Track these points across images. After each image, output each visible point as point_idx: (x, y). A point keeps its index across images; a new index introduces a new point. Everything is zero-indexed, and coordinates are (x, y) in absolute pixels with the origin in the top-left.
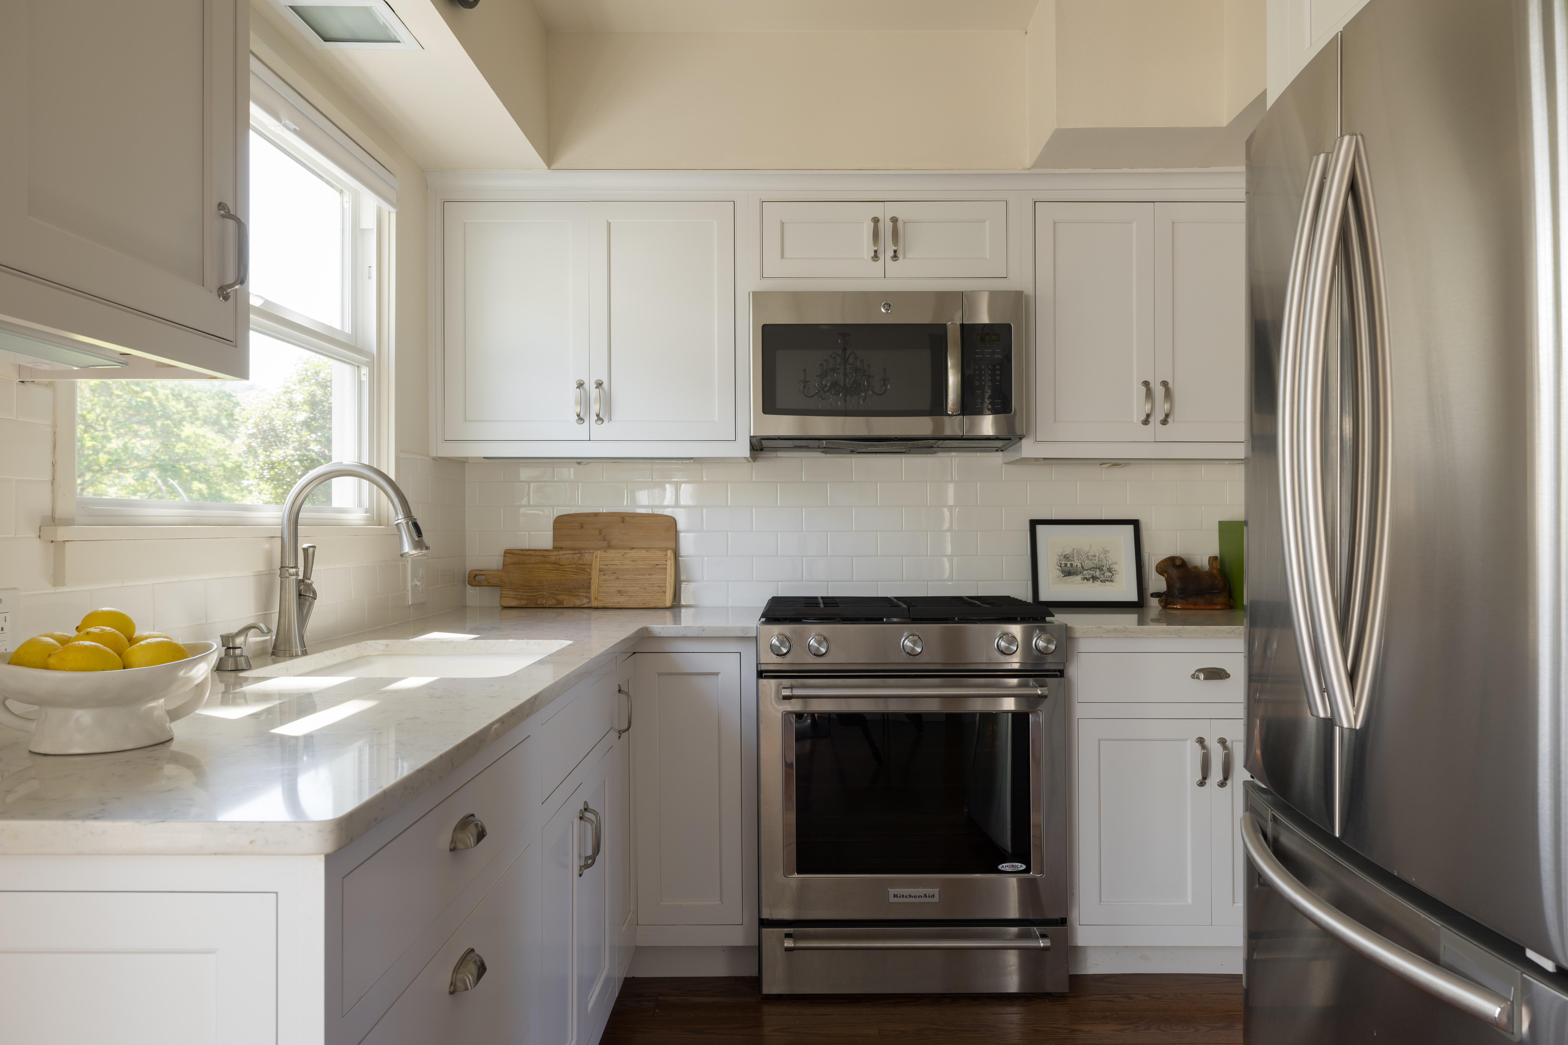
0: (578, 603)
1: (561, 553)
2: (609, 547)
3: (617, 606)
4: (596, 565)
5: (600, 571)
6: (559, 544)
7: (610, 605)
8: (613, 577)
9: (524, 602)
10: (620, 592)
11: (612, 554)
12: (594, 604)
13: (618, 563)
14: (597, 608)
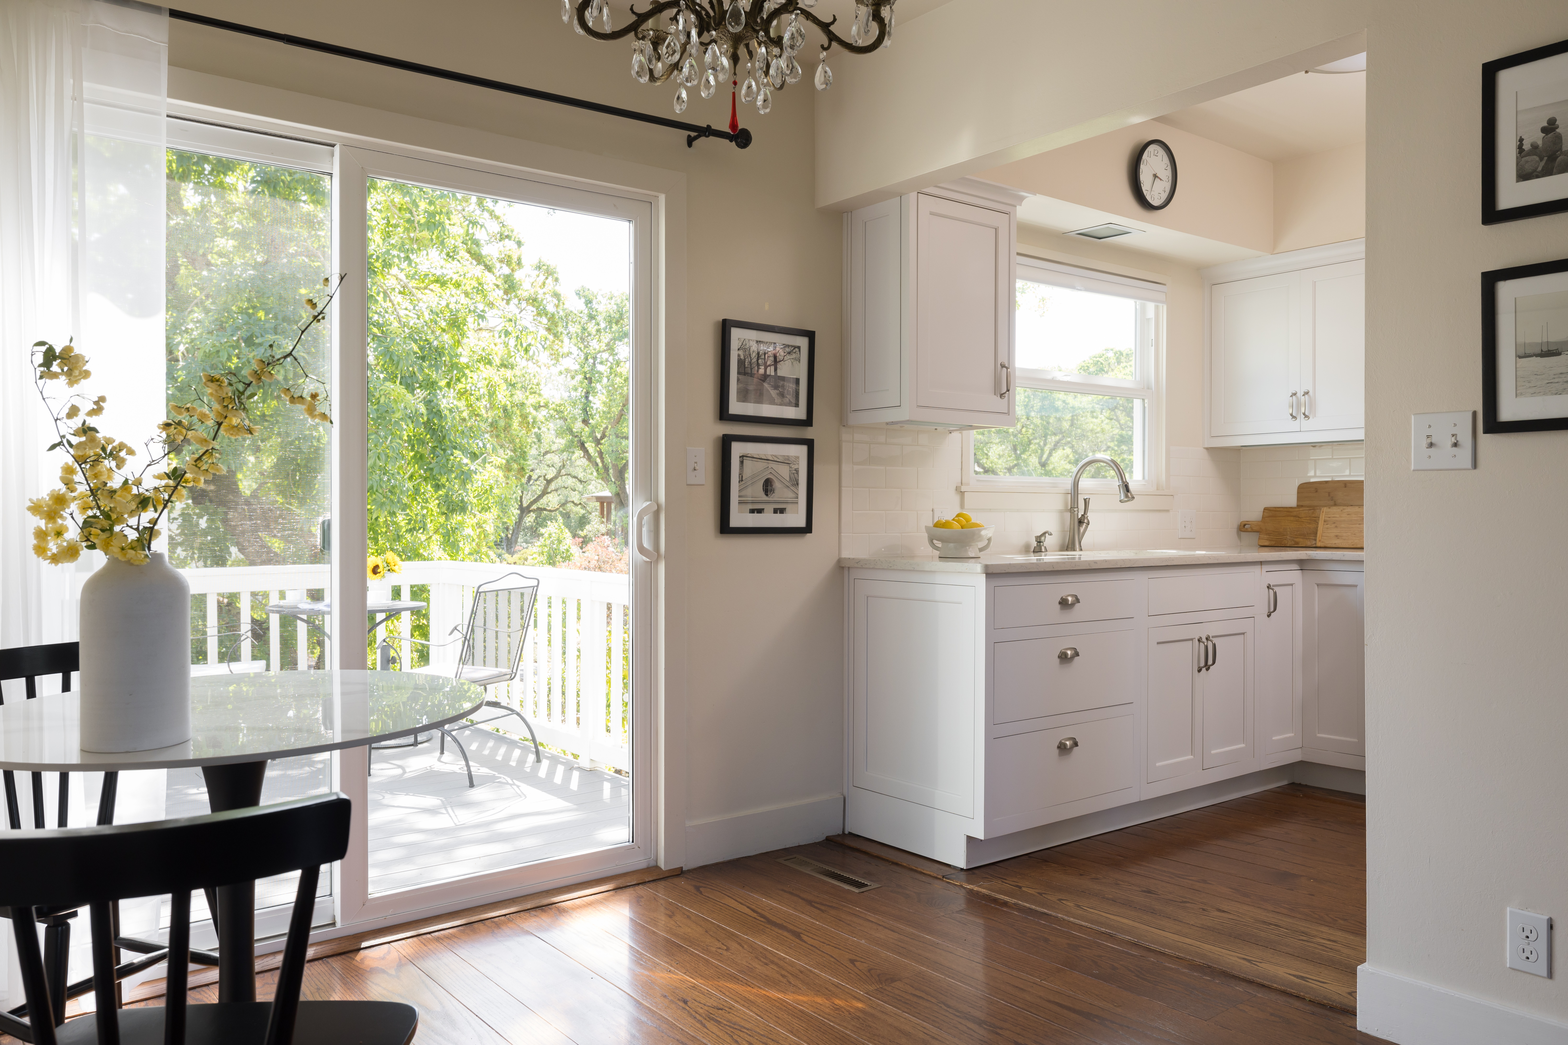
0: (1309, 543)
1: (1301, 509)
2: (1335, 505)
3: (1334, 546)
4: (1322, 517)
5: (1325, 521)
6: (1301, 504)
7: (1329, 545)
8: (1333, 526)
9: (1273, 543)
10: (1337, 536)
11: (1335, 510)
12: (1319, 544)
13: (1338, 516)
14: (1320, 547)
